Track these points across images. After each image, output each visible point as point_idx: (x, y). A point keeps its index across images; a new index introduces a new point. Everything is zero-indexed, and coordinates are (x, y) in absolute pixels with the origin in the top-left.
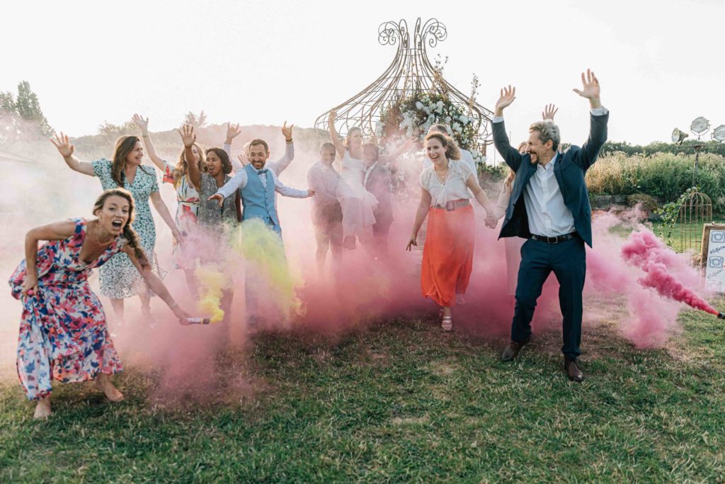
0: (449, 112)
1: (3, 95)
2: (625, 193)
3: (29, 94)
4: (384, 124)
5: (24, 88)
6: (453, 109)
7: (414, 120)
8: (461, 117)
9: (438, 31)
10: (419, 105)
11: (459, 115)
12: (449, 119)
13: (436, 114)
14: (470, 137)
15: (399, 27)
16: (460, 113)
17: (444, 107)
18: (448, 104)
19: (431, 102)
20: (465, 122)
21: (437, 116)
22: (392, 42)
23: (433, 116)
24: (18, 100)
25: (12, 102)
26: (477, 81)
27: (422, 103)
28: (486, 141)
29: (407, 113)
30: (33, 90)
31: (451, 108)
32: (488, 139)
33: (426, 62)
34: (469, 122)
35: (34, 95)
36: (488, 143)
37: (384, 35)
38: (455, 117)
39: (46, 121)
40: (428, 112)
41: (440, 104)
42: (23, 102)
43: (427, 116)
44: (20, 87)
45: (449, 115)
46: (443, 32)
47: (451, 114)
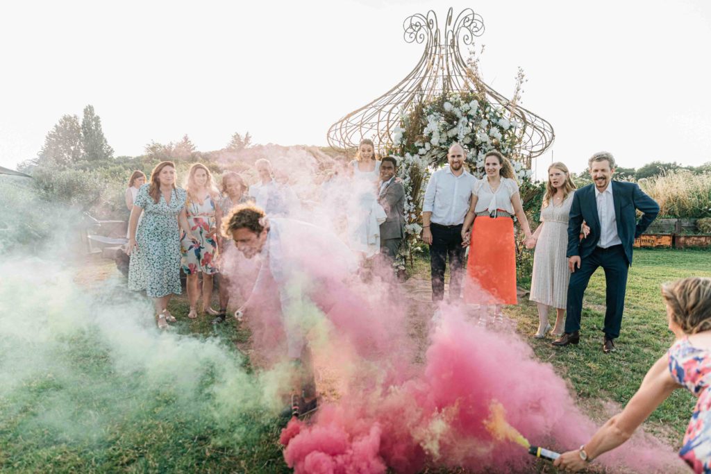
0: (485, 114)
1: (71, 118)
2: (693, 217)
3: (93, 117)
4: (404, 130)
5: (89, 111)
6: (490, 111)
7: (441, 124)
8: (500, 120)
9: (474, 25)
10: (447, 106)
11: (498, 119)
12: (485, 123)
13: (469, 117)
14: (512, 145)
15: (427, 19)
16: (499, 116)
17: (479, 108)
18: (484, 104)
19: (462, 102)
20: (506, 127)
21: (471, 120)
22: (420, 40)
23: (465, 119)
24: (83, 122)
25: (77, 124)
26: (523, 76)
27: (452, 103)
28: (531, 152)
29: (432, 116)
30: (96, 113)
31: (487, 109)
32: (534, 150)
33: (458, 60)
34: (511, 127)
35: (98, 118)
36: (534, 155)
37: (411, 30)
38: (494, 120)
39: (106, 141)
40: (459, 114)
41: (475, 104)
42: (87, 125)
43: (458, 119)
44: (85, 111)
45: (485, 118)
46: (479, 25)
47: (487, 116)
